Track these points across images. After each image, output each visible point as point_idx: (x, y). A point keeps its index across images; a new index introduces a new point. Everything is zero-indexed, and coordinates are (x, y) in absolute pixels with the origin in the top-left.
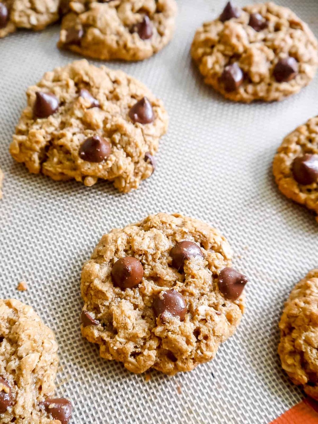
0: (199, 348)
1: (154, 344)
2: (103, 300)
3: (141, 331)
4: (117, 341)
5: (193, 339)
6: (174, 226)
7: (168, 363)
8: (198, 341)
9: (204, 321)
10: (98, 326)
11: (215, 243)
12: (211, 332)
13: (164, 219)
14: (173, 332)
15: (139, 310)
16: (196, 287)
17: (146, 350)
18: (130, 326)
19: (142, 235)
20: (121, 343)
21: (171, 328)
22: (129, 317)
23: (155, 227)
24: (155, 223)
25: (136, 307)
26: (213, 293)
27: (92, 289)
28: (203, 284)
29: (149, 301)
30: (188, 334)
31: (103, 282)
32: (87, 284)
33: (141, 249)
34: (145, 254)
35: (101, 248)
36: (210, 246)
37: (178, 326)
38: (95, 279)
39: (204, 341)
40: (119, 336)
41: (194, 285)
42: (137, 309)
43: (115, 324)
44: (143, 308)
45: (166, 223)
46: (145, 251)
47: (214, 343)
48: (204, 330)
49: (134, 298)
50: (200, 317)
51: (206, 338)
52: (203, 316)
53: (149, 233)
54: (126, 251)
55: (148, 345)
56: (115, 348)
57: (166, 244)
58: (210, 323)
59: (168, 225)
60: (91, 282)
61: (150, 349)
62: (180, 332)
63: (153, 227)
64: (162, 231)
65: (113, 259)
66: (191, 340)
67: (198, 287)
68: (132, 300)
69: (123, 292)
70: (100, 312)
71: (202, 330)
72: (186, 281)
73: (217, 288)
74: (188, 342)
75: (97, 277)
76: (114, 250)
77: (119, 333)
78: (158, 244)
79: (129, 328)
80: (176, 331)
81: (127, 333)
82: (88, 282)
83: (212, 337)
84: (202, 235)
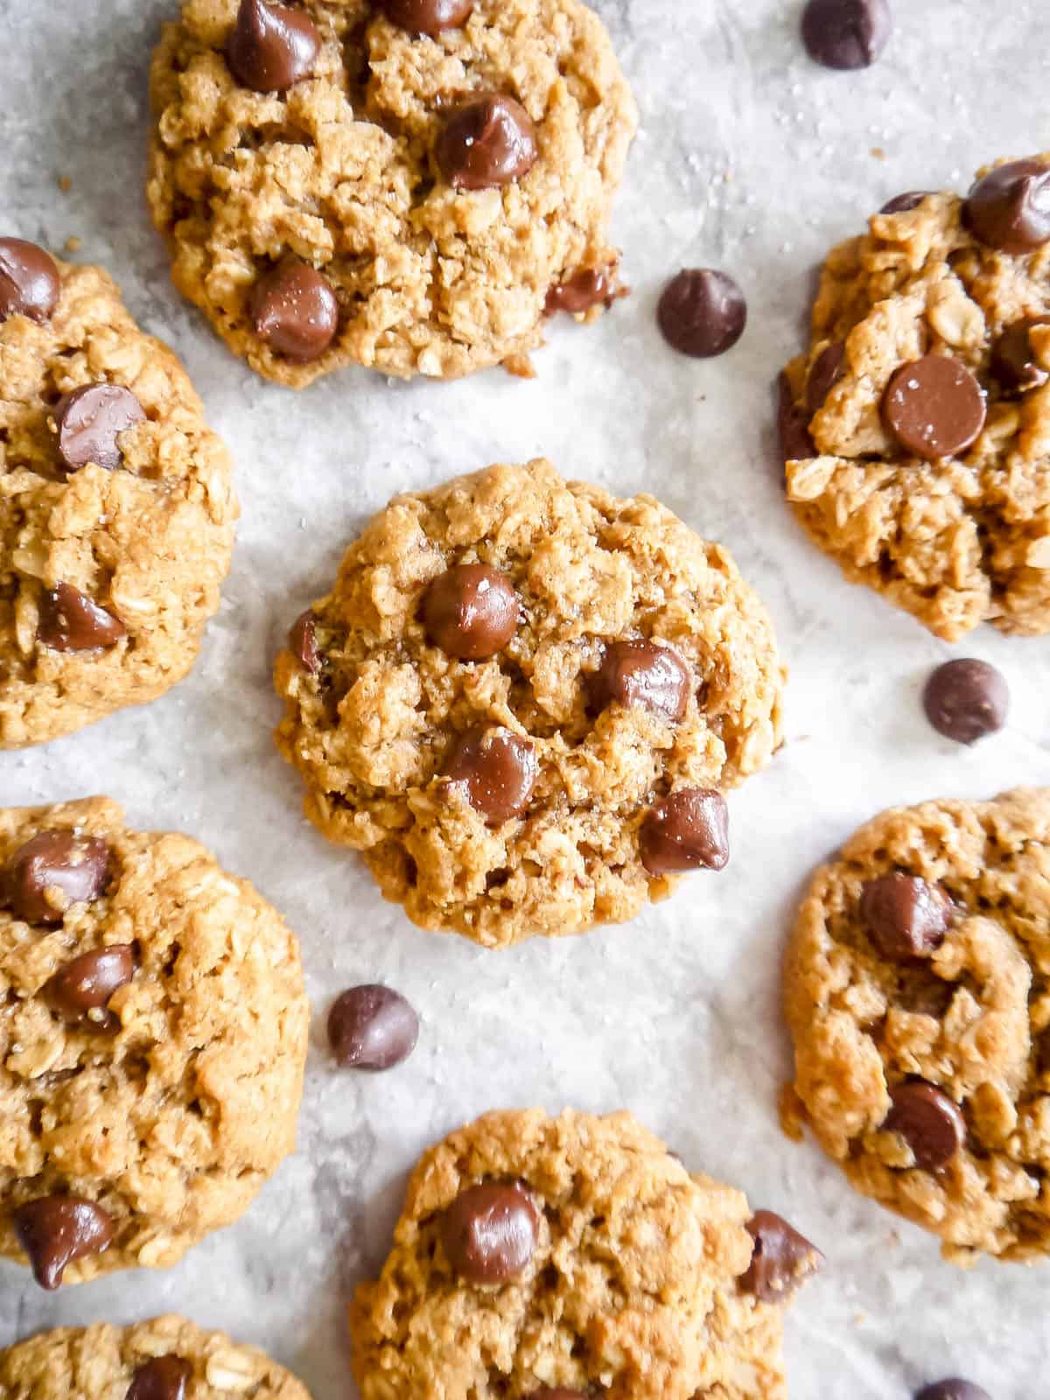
0: (474, 908)
1: (393, 817)
2: (368, 626)
3: (385, 771)
4: (321, 744)
5: (477, 884)
6: (679, 588)
7: (394, 875)
8: (486, 898)
9: (535, 870)
10: (309, 677)
11: (740, 713)
12: (527, 905)
13: (670, 553)
14: (445, 835)
15: (426, 718)
16: (588, 782)
17: (367, 815)
18: (372, 738)
19: (581, 550)
20: (325, 756)
21: (449, 824)
22: (383, 721)
23: (633, 555)
24: (641, 545)
25: (424, 705)
26: (617, 825)
27: (360, 582)
28: (613, 788)
29: (463, 717)
30: (473, 867)
31: (398, 587)
32: (362, 559)
33: (546, 582)
34: (548, 603)
35: (462, 497)
36: (721, 708)
37: (468, 832)
38: (385, 562)
39: (497, 909)
40: (332, 737)
41: (586, 772)
42: (424, 713)
43: (343, 704)
44: (437, 720)
45: (666, 566)
46: (552, 596)
47: (518, 930)
48: (516, 886)
49: (437, 681)
50: (532, 855)
51: (507, 905)
52: (542, 856)
53: (601, 558)
54: (513, 555)
55: (378, 807)
56: (306, 755)
57: (617, 620)
58: (540, 885)
59: (666, 576)
60: (372, 564)
61: (375, 818)
62: (458, 849)
63: (629, 548)
64: (638, 577)
65: (467, 548)
66: (470, 885)
67: (592, 785)
68: (429, 684)
69: (423, 649)
70: (341, 648)
71: (511, 882)
72: (581, 751)
73: (638, 821)
74: (461, 880)
75: (394, 563)
76: (483, 533)
77: (337, 733)
78: (598, 606)
79: (365, 742)
80: (453, 838)
81: (353, 749)
82: (366, 555)
83: (519, 916)
84: (727, 666)
